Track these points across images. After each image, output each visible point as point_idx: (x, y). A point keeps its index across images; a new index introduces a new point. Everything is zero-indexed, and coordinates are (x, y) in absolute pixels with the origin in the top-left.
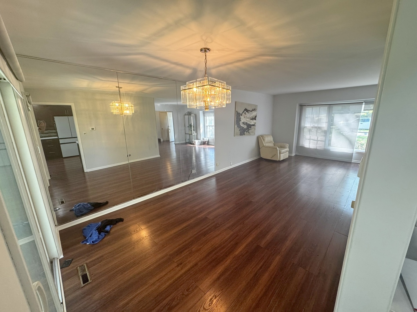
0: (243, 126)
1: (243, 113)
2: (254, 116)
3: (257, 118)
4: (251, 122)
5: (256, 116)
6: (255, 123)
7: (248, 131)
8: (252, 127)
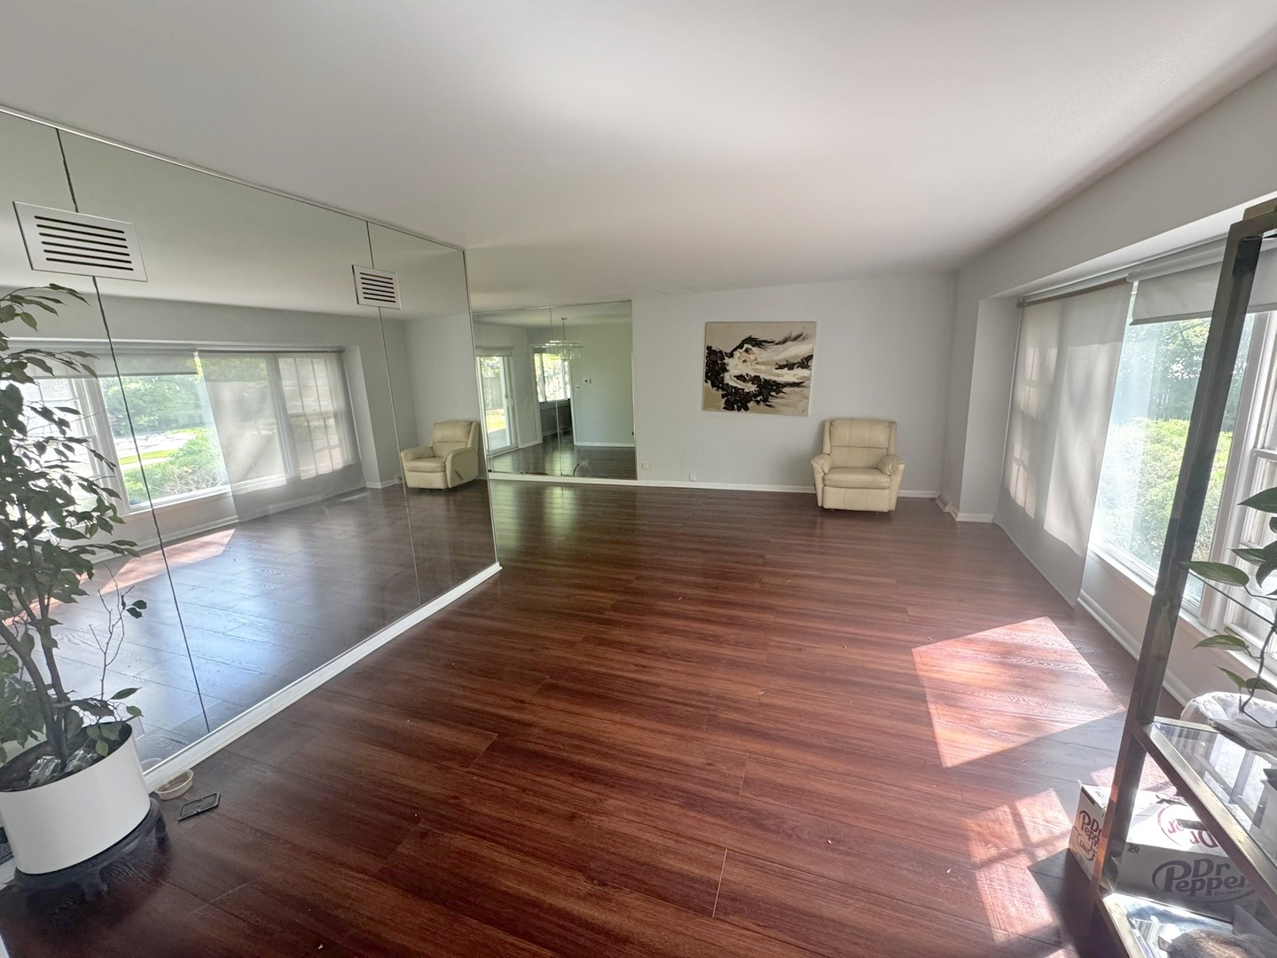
0: (739, 387)
1: (735, 350)
2: (796, 357)
3: (813, 363)
4: (778, 375)
5: (810, 357)
6: (808, 379)
7: (765, 400)
8: (785, 390)
